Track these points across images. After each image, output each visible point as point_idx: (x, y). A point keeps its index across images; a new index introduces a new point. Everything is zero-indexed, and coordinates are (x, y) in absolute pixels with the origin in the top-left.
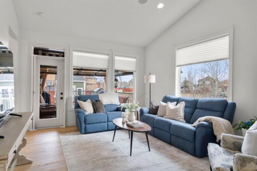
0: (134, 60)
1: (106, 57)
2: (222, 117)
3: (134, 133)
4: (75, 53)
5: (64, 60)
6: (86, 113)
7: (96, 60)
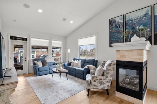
0: (61, 42)
1: (48, 41)
2: (93, 65)
3: (61, 73)
4: (32, 39)
5: (27, 42)
6: (39, 67)
7: (43, 42)
